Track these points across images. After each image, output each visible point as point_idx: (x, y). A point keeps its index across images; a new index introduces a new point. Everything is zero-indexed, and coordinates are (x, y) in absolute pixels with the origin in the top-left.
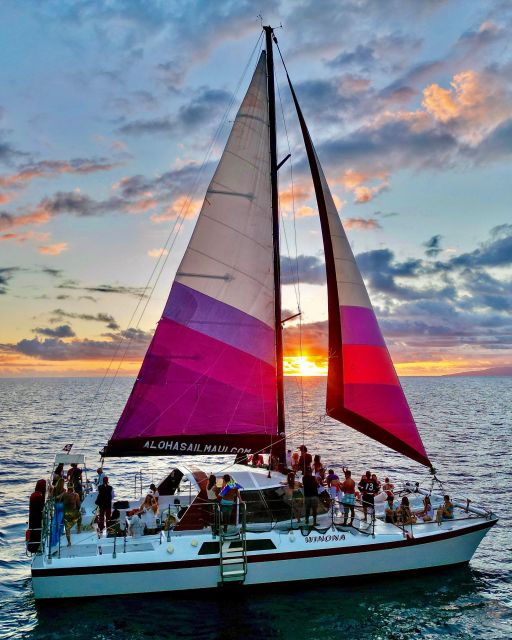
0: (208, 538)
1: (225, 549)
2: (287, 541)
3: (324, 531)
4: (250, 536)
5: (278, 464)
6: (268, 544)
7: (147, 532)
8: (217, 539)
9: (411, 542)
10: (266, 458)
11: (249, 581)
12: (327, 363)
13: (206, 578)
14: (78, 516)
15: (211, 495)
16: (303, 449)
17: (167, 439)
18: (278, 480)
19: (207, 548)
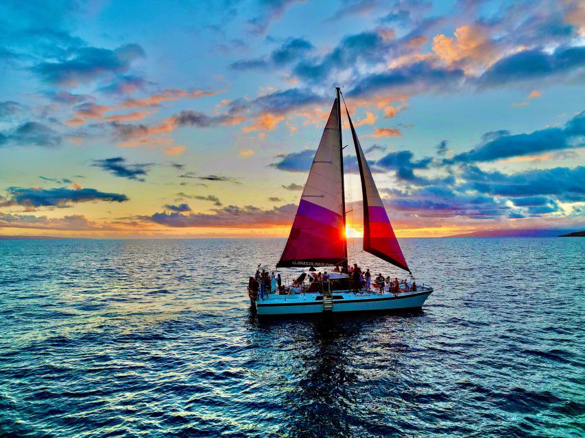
0: (319, 295)
1: (325, 298)
2: (348, 296)
3: (362, 293)
4: (334, 294)
5: (345, 270)
6: (341, 297)
7: (296, 293)
8: (322, 295)
9: (396, 298)
10: (340, 268)
11: (334, 310)
12: (363, 229)
13: (318, 309)
14: (270, 288)
15: (319, 279)
16: (356, 265)
17: (301, 261)
18: (345, 276)
19: (318, 298)
